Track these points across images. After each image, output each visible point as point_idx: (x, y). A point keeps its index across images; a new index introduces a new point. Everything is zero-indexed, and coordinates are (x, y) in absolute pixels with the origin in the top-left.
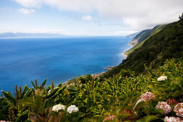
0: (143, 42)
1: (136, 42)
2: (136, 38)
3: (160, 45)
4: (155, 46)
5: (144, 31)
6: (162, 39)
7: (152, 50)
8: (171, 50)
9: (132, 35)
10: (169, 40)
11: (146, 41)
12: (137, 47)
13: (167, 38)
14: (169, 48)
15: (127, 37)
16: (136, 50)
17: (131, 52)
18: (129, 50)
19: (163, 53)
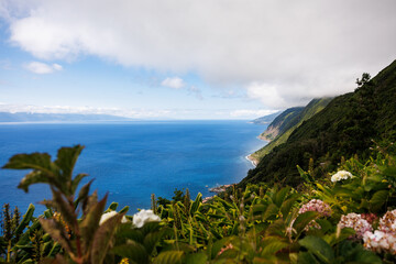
0: (288, 133)
1: (275, 132)
2: (274, 124)
3: (323, 138)
4: (314, 141)
5: (289, 111)
6: (327, 126)
7: (309, 149)
8: (346, 147)
9: (266, 118)
10: (340, 128)
11: (296, 131)
12: (277, 143)
13: (335, 124)
14: (342, 143)
15: (257, 122)
16: (275, 149)
17: (266, 152)
18: (261, 150)
19: (331, 155)
